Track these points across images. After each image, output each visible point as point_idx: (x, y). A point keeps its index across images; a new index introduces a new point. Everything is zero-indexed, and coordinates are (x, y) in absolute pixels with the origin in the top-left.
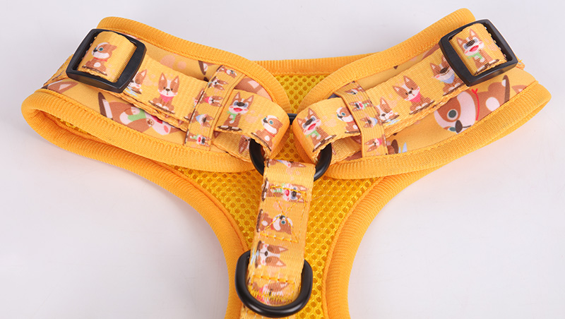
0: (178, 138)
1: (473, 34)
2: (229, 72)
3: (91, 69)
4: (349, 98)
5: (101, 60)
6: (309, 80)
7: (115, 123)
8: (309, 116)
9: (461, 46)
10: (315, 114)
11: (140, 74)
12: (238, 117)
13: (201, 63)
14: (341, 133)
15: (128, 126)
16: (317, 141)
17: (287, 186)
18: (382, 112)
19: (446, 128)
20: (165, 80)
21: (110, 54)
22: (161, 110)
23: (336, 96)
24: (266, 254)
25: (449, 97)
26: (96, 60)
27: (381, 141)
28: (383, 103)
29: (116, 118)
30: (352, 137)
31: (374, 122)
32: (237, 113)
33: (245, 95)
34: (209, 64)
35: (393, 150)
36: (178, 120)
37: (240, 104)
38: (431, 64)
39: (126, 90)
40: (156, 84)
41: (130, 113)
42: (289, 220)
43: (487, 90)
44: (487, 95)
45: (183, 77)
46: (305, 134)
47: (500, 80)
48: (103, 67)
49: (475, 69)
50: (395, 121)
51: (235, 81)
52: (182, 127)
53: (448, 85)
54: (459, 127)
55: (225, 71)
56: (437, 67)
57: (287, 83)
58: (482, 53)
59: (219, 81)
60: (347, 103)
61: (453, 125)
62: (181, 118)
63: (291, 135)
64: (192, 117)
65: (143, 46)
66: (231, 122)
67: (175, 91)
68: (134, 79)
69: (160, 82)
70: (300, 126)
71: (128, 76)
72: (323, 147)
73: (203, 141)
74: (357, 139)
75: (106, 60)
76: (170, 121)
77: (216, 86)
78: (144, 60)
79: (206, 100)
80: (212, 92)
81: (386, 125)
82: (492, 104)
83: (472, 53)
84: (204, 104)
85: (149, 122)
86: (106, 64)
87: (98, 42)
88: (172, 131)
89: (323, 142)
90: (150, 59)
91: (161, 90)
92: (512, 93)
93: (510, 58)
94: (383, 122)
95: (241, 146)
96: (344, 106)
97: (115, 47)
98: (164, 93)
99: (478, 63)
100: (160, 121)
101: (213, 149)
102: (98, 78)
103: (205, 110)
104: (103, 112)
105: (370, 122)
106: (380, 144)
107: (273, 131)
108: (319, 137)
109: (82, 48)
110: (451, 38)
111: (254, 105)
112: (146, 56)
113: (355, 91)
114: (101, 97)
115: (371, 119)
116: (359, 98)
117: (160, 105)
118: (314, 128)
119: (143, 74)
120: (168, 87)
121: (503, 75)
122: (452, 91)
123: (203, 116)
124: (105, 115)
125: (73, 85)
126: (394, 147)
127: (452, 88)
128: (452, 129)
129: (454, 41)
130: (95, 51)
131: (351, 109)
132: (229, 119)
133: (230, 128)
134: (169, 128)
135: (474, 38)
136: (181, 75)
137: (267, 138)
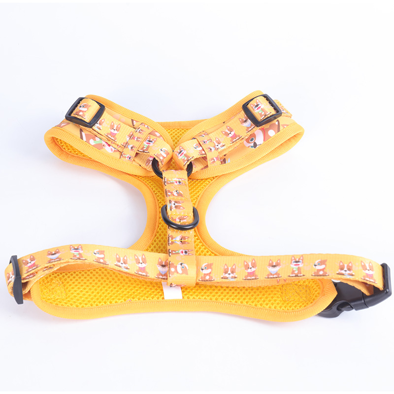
0: (118, 155)
1: (258, 101)
2: (146, 126)
3: (78, 115)
4: (200, 139)
5: (83, 111)
6: (183, 131)
7: (87, 144)
8: (180, 149)
9: (252, 108)
10: (183, 148)
11: (101, 120)
12: (148, 147)
13: (132, 120)
14: (197, 156)
15: (93, 146)
16: (185, 161)
17: (175, 179)
18: (217, 144)
19: (249, 147)
20: (114, 125)
21: (88, 109)
22: (110, 140)
23: (195, 139)
24: (174, 204)
25: (249, 133)
26: (80, 111)
27: (217, 158)
28: (217, 140)
29: (88, 141)
30: (202, 157)
31: (213, 149)
32: (148, 145)
33: (152, 138)
34: (136, 121)
35: (223, 162)
36: (118, 145)
37: (150, 141)
38: (239, 119)
39: (94, 127)
40: (109, 126)
41: (95, 140)
42: (181, 192)
43: (268, 127)
44: (268, 129)
45: (122, 125)
46: (179, 158)
47: (275, 122)
48: (84, 115)
49: (260, 118)
50: (223, 148)
51: (149, 131)
52: (119, 149)
53: (248, 128)
54: (255, 145)
55: (145, 126)
56: (242, 120)
57: (171, 132)
58: (263, 110)
59: (141, 130)
60: (199, 141)
61: (252, 144)
62: (120, 144)
63: (173, 160)
64: (126, 145)
65: (104, 106)
66: (144, 149)
67: (118, 131)
68: (98, 122)
69: (111, 125)
70: (176, 155)
71: (95, 120)
72: (188, 163)
73: (130, 158)
74: (205, 158)
75: (85, 112)
76: (113, 145)
77: (139, 132)
78: (104, 114)
79: (134, 138)
80: (137, 135)
81: (219, 150)
82: (271, 133)
83: (258, 110)
84: (132, 140)
85: (103, 146)
86: (85, 113)
87: (82, 103)
88: (115, 151)
89: (188, 160)
90: (107, 114)
91: (111, 129)
92: (281, 128)
93: (278, 111)
94: (218, 149)
95: (147, 163)
96: (198, 143)
97: (90, 106)
98: (113, 131)
99: (261, 115)
100: (109, 145)
101: (134, 163)
102: (81, 120)
103: (133, 143)
104: (82, 138)
105: (211, 149)
106: (217, 160)
107: (165, 156)
108: (186, 158)
109: (74, 106)
110: (248, 104)
111: (157, 142)
112: (105, 112)
113: (204, 135)
114: (81, 130)
115: (211, 148)
116: (205, 138)
117: (110, 137)
118: (183, 155)
119: (103, 121)
120: (115, 128)
121: (276, 120)
122: (250, 130)
123: (131, 146)
124: (82, 139)
125: (68, 124)
126: (224, 161)
127: (250, 129)
128: (252, 147)
129: (249, 106)
130: (80, 107)
131: (201, 144)
132: (143, 147)
133: (144, 151)
134: (113, 149)
135: (258, 103)
136: (121, 123)
137: (161, 158)
